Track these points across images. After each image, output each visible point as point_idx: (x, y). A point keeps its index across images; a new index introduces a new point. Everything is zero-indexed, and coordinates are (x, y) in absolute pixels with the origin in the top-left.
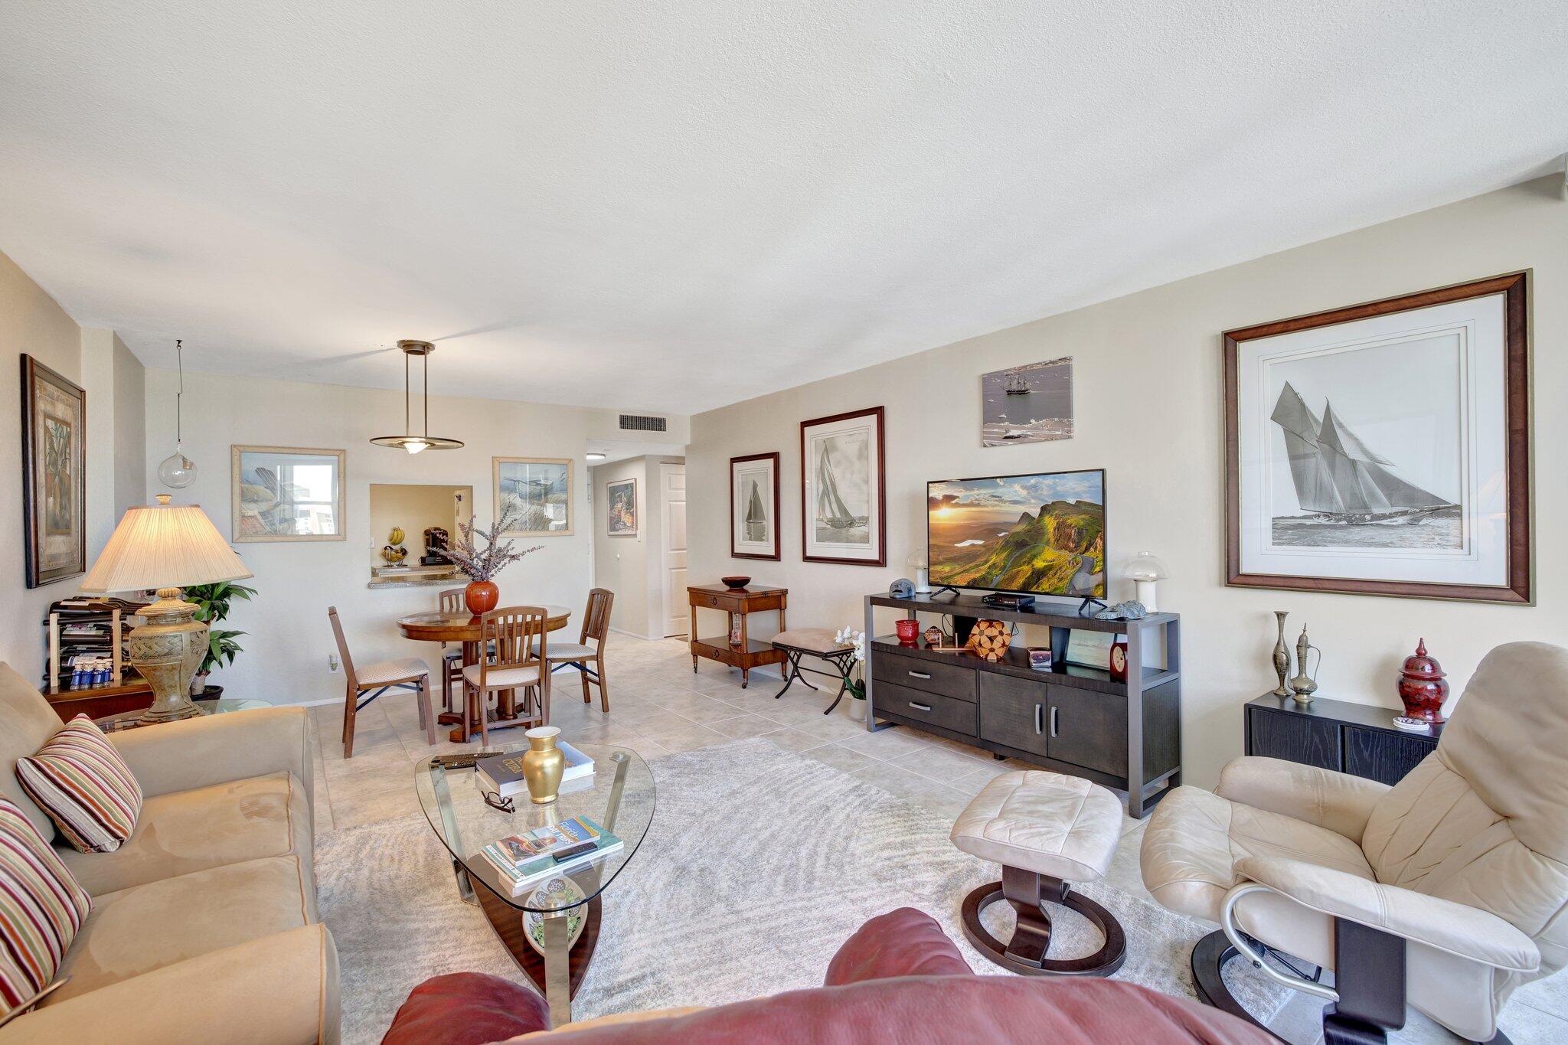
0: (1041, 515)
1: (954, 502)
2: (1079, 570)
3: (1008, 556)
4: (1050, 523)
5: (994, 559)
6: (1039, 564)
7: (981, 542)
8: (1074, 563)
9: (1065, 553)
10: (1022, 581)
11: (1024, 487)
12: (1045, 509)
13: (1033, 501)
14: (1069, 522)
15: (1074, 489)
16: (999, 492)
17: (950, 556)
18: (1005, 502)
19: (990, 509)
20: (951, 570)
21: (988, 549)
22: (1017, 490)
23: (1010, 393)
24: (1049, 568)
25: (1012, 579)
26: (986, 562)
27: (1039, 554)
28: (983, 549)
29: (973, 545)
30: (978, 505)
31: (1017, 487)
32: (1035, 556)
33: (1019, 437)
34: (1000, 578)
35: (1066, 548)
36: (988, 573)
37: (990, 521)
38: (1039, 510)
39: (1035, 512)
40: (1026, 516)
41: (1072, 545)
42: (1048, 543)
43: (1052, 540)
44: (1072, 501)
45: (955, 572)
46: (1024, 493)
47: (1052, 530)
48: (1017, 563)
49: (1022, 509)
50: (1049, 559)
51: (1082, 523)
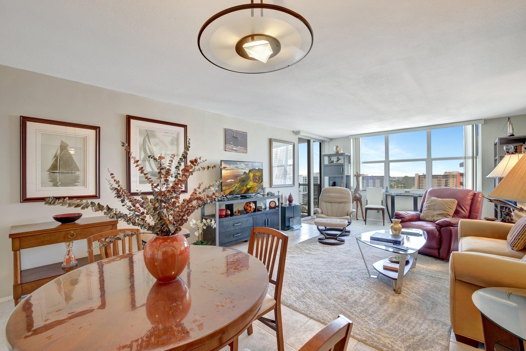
0: (249, 173)
1: (226, 169)
2: (259, 188)
3: (240, 184)
4: (251, 175)
5: (236, 185)
6: (248, 187)
7: (233, 180)
8: (257, 186)
9: (255, 183)
10: (244, 191)
11: (244, 165)
12: (250, 171)
13: (247, 169)
14: (256, 174)
15: (257, 165)
16: (238, 166)
17: (225, 184)
18: (239, 169)
19: (235, 171)
20: (225, 188)
21: (235, 182)
22: (243, 165)
23: (233, 137)
24: (251, 188)
25: (241, 191)
26: (235, 186)
27: (249, 183)
28: (234, 182)
29: (231, 181)
30: (232, 170)
31: (243, 164)
32: (247, 184)
33: (236, 150)
34: (238, 191)
35: (255, 182)
36: (235, 189)
37: (235, 174)
38: (248, 171)
39: (247, 172)
40: (245, 173)
41: (257, 181)
42: (251, 180)
43: (252, 180)
44: (257, 168)
45: (226, 189)
46: (244, 166)
47: (252, 177)
48: (243, 186)
49: (244, 171)
50: (251, 185)
51: (260, 175)
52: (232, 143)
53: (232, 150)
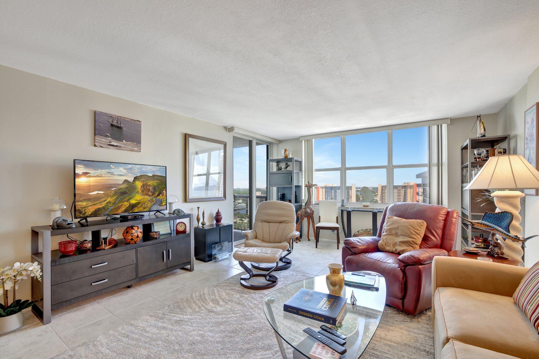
0: (134, 181)
1: (88, 175)
2: (154, 204)
3: (117, 198)
4: (139, 184)
5: (109, 199)
6: (133, 201)
7: (102, 192)
8: (151, 201)
9: (147, 197)
10: (124, 209)
11: (124, 169)
12: (136, 179)
13: (130, 175)
14: (149, 184)
15: (151, 169)
16: (112, 171)
17: (86, 198)
18: (115, 175)
19: (107, 178)
20: (87, 204)
21: (107, 195)
22: (122, 170)
23: (112, 125)
24: (138, 203)
25: (119, 208)
26: (105, 201)
27: (133, 197)
28: (103, 195)
29: (98, 193)
30: (101, 176)
31: (121, 169)
32: (131, 198)
33: (117, 146)
34: (113, 207)
35: (147, 195)
36: (106, 205)
37: (107, 183)
38: (133, 179)
39: (131, 179)
40: (126, 181)
41: (150, 194)
42: (138, 192)
43: (140, 191)
44: (151, 175)
45: (88, 205)
46: (125, 171)
47: (140, 187)
48: (122, 201)
49: (124, 178)
50: (138, 199)
51: (156, 184)
52: (108, 135)
53: (109, 145)
